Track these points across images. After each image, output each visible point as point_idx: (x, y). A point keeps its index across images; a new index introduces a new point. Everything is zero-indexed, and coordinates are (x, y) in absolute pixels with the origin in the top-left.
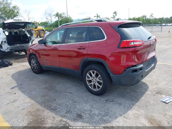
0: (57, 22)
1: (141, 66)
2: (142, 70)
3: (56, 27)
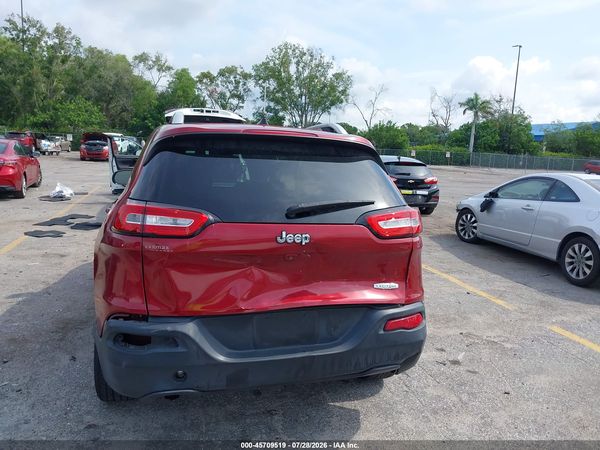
0: (467, 128)
1: (169, 328)
2: (177, 346)
3: (459, 146)
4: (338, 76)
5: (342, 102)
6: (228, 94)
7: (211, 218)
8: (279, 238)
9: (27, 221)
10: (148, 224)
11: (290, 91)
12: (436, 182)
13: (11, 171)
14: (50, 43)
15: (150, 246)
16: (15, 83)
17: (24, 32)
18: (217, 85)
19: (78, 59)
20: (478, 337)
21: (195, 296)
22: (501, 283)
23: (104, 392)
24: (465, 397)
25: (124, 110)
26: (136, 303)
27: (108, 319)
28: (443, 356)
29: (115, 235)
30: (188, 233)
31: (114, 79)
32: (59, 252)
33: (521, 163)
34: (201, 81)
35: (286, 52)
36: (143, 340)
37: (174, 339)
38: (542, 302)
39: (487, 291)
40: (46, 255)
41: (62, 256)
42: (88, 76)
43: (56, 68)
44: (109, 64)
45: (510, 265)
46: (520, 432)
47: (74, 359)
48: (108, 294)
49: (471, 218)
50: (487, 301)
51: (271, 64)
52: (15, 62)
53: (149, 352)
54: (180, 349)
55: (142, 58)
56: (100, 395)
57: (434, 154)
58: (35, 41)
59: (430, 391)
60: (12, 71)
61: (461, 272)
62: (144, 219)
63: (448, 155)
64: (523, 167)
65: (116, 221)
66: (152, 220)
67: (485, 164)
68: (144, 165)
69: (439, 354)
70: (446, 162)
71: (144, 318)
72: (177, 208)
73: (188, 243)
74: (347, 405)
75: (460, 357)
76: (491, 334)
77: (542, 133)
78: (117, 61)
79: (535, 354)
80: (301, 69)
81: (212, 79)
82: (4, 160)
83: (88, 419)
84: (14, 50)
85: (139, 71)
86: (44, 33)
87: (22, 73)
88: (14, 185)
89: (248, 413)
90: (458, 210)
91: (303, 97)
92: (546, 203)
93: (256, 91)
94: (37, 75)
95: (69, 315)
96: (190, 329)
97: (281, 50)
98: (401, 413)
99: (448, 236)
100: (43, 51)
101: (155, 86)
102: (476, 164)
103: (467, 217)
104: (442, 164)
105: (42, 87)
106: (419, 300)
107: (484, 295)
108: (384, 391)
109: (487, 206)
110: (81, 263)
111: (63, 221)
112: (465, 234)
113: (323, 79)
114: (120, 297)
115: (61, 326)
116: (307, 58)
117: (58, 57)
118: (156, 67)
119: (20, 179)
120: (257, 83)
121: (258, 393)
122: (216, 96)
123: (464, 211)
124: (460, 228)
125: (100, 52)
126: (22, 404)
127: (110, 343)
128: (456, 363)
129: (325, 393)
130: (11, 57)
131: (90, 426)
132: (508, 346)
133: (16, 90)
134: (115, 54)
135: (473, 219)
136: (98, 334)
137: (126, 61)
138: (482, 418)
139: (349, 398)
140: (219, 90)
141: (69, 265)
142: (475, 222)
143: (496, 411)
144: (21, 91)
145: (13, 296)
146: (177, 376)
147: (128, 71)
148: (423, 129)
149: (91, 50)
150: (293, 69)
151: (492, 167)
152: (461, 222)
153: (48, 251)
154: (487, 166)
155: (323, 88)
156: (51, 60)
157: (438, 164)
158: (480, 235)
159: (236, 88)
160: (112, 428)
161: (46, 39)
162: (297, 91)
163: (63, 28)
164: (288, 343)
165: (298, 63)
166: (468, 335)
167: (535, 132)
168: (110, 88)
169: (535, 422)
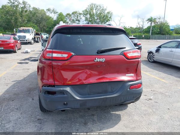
1: (62, 89)
2: (64, 94)
3: (147, 33)
4: (108, 13)
5: (110, 21)
6: (75, 20)
7: (73, 54)
8: (95, 60)
9: (18, 59)
10: (53, 56)
11: (94, 18)
12: (141, 44)
13: (12, 45)
14: (21, 6)
15: (54, 63)
16: (12, 19)
17: (14, 3)
18: (72, 17)
19: (30, 11)
20: (157, 92)
21: (69, 79)
22: (163, 75)
23: (42, 109)
24: (154, 110)
25: (44, 26)
26: (51, 81)
27: (42, 87)
28: (146, 97)
29: (43, 60)
30: (66, 59)
31: (41, 16)
32: (27, 68)
33: (167, 38)
34: (67, 16)
35: (92, 6)
36: (53, 93)
37: (63, 92)
38: (177, 80)
39: (159, 77)
40: (24, 69)
41: (28, 69)
42: (33, 16)
43: (24, 14)
44: (39, 12)
45: (165, 69)
46: (173, 121)
47: (33, 99)
48: (42, 79)
49: (152, 55)
50: (159, 80)
51: (88, 10)
52: (12, 12)
53: (56, 97)
54: (65, 96)
55: (49, 10)
56: (41, 110)
57: (139, 36)
58: (17, 6)
59: (143, 108)
60: (11, 15)
61: (150, 71)
62: (52, 55)
63: (143, 36)
64: (167, 39)
65: (43, 56)
66: (55, 55)
67: (155, 39)
68: (51, 38)
69: (145, 97)
70: (143, 38)
71: (54, 86)
72: (62, 51)
73: (66, 62)
74: (117, 113)
75: (151, 98)
76: (161, 90)
77: (173, 28)
78: (41, 11)
79: (176, 97)
80: (97, 11)
81: (70, 15)
82: (10, 42)
83: (38, 117)
84: (11, 9)
85: (48, 14)
86: (19, 3)
87: (14, 16)
88: (13, 49)
89: (86, 115)
90: (148, 52)
91: (98, 20)
92: (177, 49)
93: (84, 18)
94: (18, 16)
95: (31, 86)
96: (68, 89)
97: (91, 5)
98: (134, 115)
99: (145, 61)
100: (20, 9)
101: (53, 18)
102: (152, 39)
103: (151, 54)
104: (141, 39)
105: (20, 20)
106: (140, 79)
107: (158, 78)
108: (128, 108)
109: (157, 51)
110: (33, 71)
111: (28, 59)
112: (150, 60)
113: (104, 14)
114: (46, 79)
115: (29, 90)
116: (99, 7)
117: (24, 11)
118: (53, 12)
119: (15, 47)
120: (84, 16)
121: (89, 109)
122: (71, 20)
123: (150, 53)
124: (149, 58)
125: (36, 8)
126: (18, 113)
127: (44, 94)
128: (150, 99)
129: (110, 109)
130: (10, 11)
131: (39, 119)
132: (167, 94)
133: (12, 21)
134: (41, 9)
135: (153, 55)
136: (39, 92)
137: (44, 11)
138: (161, 117)
139: (117, 111)
140: (72, 19)
141: (30, 72)
142: (154, 56)
143: (165, 114)
144: (14, 21)
145: (15, 81)
146: (64, 104)
147: (45, 14)
148: (135, 28)
149: (34, 8)
150: (94, 11)
151: (157, 39)
152: (149, 56)
153: (24, 68)
154: (156, 39)
155: (104, 17)
156: (22, 12)
157: (140, 39)
158: (155, 60)
159: (78, 18)
160: (45, 120)
161: (20, 5)
162: (96, 18)
163: (25, 2)
164: (99, 93)
165: (96, 9)
166: (154, 91)
167: (171, 28)
168: (40, 19)
169: (178, 118)
